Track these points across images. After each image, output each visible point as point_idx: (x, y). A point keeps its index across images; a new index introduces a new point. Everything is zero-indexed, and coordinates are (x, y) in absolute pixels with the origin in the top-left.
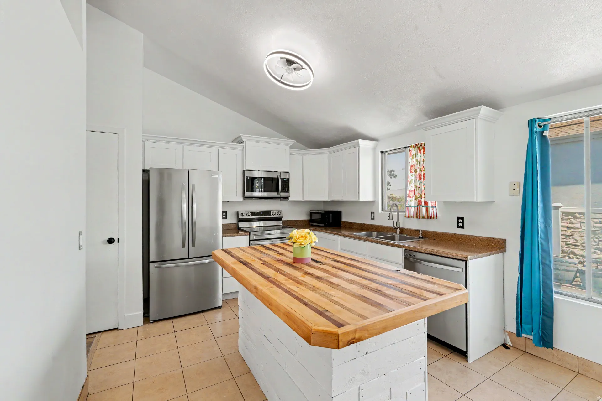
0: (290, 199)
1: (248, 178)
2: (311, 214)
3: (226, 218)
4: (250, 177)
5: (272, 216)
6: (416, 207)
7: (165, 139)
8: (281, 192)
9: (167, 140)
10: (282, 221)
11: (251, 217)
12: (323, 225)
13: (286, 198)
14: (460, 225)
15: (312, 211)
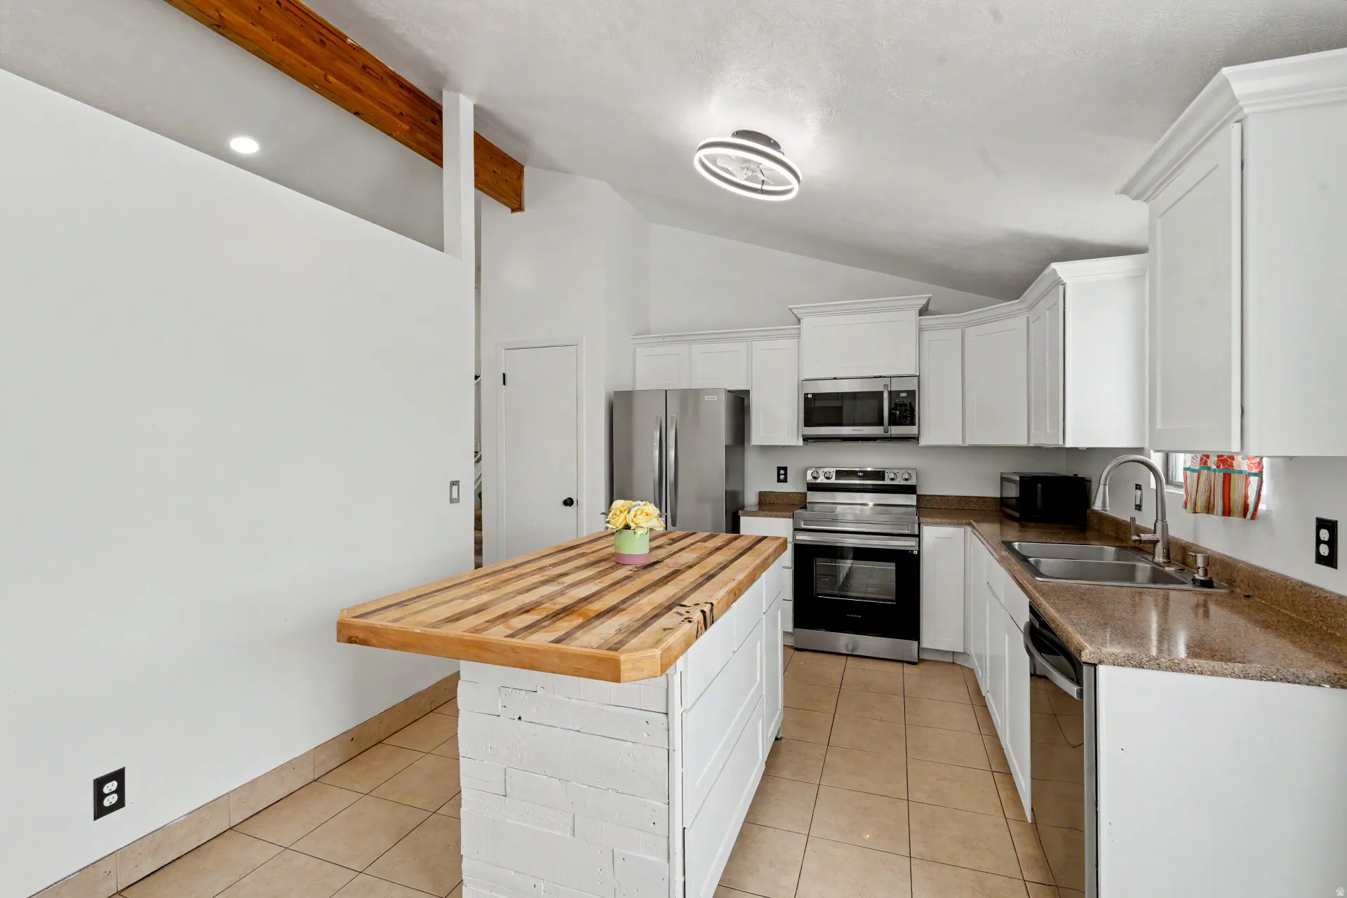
0: (924, 441)
1: (810, 396)
2: (1004, 480)
3: (785, 481)
4: (813, 394)
5: (887, 482)
6: (1193, 471)
7: (662, 340)
8: (890, 425)
9: (666, 339)
10: (917, 495)
11: (833, 481)
12: (1017, 515)
13: (915, 439)
14: (1324, 550)
15: (1005, 476)
